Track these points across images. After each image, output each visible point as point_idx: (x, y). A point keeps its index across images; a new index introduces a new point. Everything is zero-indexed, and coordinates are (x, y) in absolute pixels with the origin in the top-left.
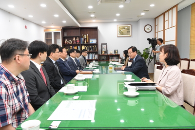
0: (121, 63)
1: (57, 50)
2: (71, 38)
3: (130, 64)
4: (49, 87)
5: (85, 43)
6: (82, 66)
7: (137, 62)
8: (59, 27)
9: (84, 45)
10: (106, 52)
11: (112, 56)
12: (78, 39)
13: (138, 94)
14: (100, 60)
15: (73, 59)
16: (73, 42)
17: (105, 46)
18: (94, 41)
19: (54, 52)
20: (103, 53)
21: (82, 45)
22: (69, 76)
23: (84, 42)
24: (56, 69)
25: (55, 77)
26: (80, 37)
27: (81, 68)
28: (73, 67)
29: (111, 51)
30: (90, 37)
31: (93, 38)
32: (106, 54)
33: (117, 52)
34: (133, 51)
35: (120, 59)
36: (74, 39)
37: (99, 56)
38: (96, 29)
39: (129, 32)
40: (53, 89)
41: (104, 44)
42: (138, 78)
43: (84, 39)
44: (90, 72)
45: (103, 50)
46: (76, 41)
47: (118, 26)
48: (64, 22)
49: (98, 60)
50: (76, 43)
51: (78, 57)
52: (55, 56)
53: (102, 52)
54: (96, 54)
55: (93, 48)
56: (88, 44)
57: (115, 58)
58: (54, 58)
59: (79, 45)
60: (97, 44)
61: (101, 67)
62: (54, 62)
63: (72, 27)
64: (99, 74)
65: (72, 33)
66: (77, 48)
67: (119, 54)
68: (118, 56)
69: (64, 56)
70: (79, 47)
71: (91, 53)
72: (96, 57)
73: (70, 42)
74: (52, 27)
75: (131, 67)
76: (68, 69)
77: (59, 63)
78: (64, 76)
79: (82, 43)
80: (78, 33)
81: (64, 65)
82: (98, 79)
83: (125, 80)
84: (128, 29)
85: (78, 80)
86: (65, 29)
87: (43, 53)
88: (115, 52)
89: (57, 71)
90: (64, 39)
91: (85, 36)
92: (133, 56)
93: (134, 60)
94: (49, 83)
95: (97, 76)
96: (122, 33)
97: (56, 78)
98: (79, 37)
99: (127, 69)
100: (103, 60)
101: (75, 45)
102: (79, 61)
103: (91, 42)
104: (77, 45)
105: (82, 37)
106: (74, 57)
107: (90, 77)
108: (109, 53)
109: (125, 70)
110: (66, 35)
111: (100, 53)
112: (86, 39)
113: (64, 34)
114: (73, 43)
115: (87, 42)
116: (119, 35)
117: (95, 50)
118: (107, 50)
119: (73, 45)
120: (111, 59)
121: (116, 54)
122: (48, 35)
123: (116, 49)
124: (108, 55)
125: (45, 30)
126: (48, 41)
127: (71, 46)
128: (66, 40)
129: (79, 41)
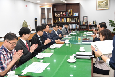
2: (59, 12)
5: (70, 16)
10: (87, 22)
11: (91, 26)
12: (64, 13)
15: (55, 31)
16: (61, 15)
17: (86, 17)
18: (76, 14)
20: (84, 23)
23: (69, 15)
26: (66, 11)
29: (90, 22)
30: (73, 11)
31: (76, 12)
32: (86, 24)
33: (96, 23)
36: (62, 13)
37: (80, 26)
38: (78, 4)
39: (106, 5)
41: (85, 16)
43: (69, 13)
45: (84, 21)
46: (63, 14)
48: (53, 1)
49: (80, 29)
50: (63, 16)
56: (72, 17)
57: (93, 27)
60: (79, 17)
61: (82, 34)
62: (39, 37)
63: (60, 3)
68: (96, 26)
69: (47, 30)
70: (65, 19)
71: (74, 23)
72: (78, 26)
73: (59, 15)
79: (67, 16)
80: (64, 8)
81: (47, 37)
84: (106, 3)
86: (54, 6)
90: (54, 13)
91: (70, 10)
100: (84, 29)
103: (74, 15)
104: (63, 18)
107: (60, 46)
110: (55, 10)
112: (71, 12)
114: (60, 16)
115: (71, 15)
116: (98, 8)
117: (77, 21)
118: (87, 21)
119: (61, 18)
120: (90, 28)
121: (95, 24)
122: (43, 10)
123: (95, 20)
124: (88, 25)
125: (40, 7)
126: (43, 15)
127: (59, 19)
128: (56, 14)
129: (65, 15)
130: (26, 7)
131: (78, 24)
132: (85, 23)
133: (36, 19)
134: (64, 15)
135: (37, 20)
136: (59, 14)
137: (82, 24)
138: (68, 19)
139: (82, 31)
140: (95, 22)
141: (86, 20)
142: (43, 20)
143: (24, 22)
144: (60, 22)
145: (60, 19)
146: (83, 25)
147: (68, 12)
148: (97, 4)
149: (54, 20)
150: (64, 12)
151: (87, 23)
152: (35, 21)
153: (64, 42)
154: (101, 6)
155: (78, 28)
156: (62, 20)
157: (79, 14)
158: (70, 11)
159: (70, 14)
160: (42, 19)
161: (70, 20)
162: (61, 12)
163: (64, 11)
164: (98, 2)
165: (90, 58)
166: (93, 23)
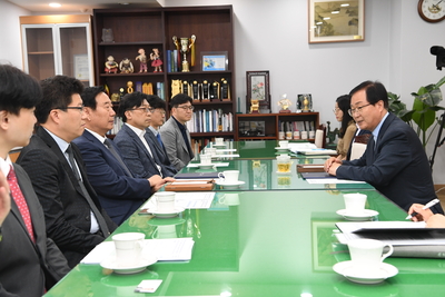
0: (324, 146)
1: (77, 100)
2: (129, 50)
3: (359, 150)
4: (42, 246)
5: (185, 70)
6: (172, 160)
7: (387, 142)
8: (80, 7)
9: (181, 77)
10: (266, 103)
11: (288, 119)
12: (155, 55)
13: (391, 271)
14: (242, 135)
15: (140, 133)
16: (137, 65)
17: (262, 79)
18: (218, 63)
19: (64, 108)
20: (255, 106)
21: (171, 77)
22: (123, 201)
23: (180, 67)
24: (72, 173)
25: (68, 203)
26: (166, 47)
27: (170, 169)
28: (138, 164)
29: (284, 102)
30: (203, 48)
31: (215, 51)
32: (266, 112)
33: (310, 105)
34: (372, 100)
35: (319, 133)
36: (142, 55)
37: (238, 119)
38: (225, 13)
39: (354, 22)
40: (59, 254)
41: (258, 73)
42: (391, 205)
43: (181, 55)
44: (203, 183)
46: (149, 62)
49: (237, 135)
50: (151, 68)
51: (157, 125)
52: (67, 124)
53: (249, 105)
54: (225, 112)
55: (217, 92)
56: (196, 75)
57: (299, 125)
58: (64, 130)
59: (159, 78)
60: (229, 74)
61: (244, 163)
62: (64, 146)
63: (131, 6)
64: (237, 189)
65: (134, 33)
66: (155, 90)
67: (314, 109)
68: (312, 119)
69: (103, 121)
70: (159, 85)
71: (209, 107)
72: (228, 123)
73: (127, 67)
74: (54, 5)
75: (362, 162)
76: (119, 171)
77: (85, 149)
78: (103, 202)
79: (172, 69)
80: (156, 32)
81: (103, 156)
82: (234, 209)
83: (341, 213)
84: (352, 12)
85: (156, 217)
86: (101, 18)
87: (17, 113)
88: (300, 105)
89: (75, 180)
90: (101, 53)
91: (184, 41)
92: (369, 119)
93: (376, 133)
94: (42, 232)
95: (231, 199)
96: (327, 30)
97: (72, 210)
98: (159, 47)
99: (349, 171)
100: (254, 136)
101: (145, 79)
102: (163, 139)
103: (205, 67)
104: (152, 79)
105: (171, 47)
106: (141, 127)
107: (202, 201)
108: (276, 109)
109: (339, 175)
110: (108, 38)
111: (243, 109)
112: (188, 53)
113: (100, 35)
115: (190, 67)
116: (316, 35)
117: (223, 94)
118: (268, 96)
119: (139, 79)
120: (285, 131)
121: (306, 110)
122: (37, 38)
123: (304, 92)
124: (274, 116)
125: (23, 20)
126: (38, 62)
127: (130, 83)
128: (111, 59)
129: (160, 63)
131: (227, 108)
134: (157, 66)
136: (127, 61)
138: (176, 84)
140: (306, 102)
141: (262, 91)
145: (134, 87)
147: (176, 53)
150: (156, 51)
151: (269, 107)
154: (330, 26)
155: (225, 129)
156: (147, 89)
158: (184, 48)
159: (185, 63)
161: (185, 91)
162: (141, 51)
164: (317, 6)
166: (295, 104)
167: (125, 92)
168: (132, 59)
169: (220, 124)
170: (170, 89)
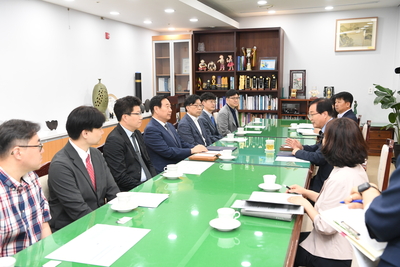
1: (137, 109)
2: (213, 56)
5: (249, 69)
8: (186, 30)
9: (246, 73)
10: (303, 91)
12: (230, 59)
14: (283, 112)
15: (193, 118)
16: (218, 65)
17: (300, 76)
18: (268, 65)
19: (129, 114)
20: (293, 94)
21: (239, 74)
23: (245, 68)
25: (129, 165)
26: (236, 54)
29: (314, 92)
30: (260, 55)
31: (269, 57)
32: (302, 98)
34: (320, 111)
36: (221, 59)
37: (282, 102)
38: (275, 33)
39: (368, 37)
41: (298, 71)
43: (246, 59)
45: (295, 88)
46: (226, 64)
47: (339, 23)
49: (281, 113)
50: (227, 68)
53: (290, 92)
54: (273, 97)
55: (268, 83)
56: (255, 73)
58: (129, 125)
59: (231, 74)
60: (276, 73)
61: (285, 129)
62: (129, 134)
63: (216, 28)
65: (217, 45)
66: (229, 81)
69: (165, 114)
70: (232, 79)
71: (262, 94)
72: (275, 104)
73: (212, 66)
74: (171, 29)
79: (240, 68)
84: (369, 30)
86: (199, 36)
87: (91, 131)
88: (325, 94)
90: (197, 58)
91: (249, 51)
92: (317, 122)
93: (323, 130)
96: (348, 42)
100: (292, 114)
101: (223, 75)
103: (262, 67)
104: (227, 74)
105: (239, 53)
108: (309, 96)
109: (297, 156)
110: (202, 48)
112: (251, 58)
113: (197, 46)
114: (218, 68)
115: (252, 68)
116: (341, 45)
117: (273, 86)
118: (305, 87)
119: (219, 74)
122: (161, 48)
123: (329, 85)
124: (306, 102)
125: (154, 38)
126: (161, 63)
127: (214, 77)
128: (202, 61)
129: (232, 64)
130: (107, 38)
131: (274, 95)
132: (298, 92)
133: (138, 76)
134: (231, 66)
135: (143, 81)
136: (212, 63)
137: (286, 95)
138: (242, 78)
139: (286, 119)
140: (329, 92)
141: (301, 83)
142: (162, 82)
143: (96, 86)
144: (216, 88)
145: (216, 79)
146: (291, 99)
147: (243, 58)
148: (339, 33)
149: (198, 82)
150: (230, 57)
151: (305, 94)
152: (136, 83)
153: (217, 156)
154: (351, 40)
155: (272, 108)
156: (224, 81)
157: (277, 65)
158: (249, 55)
159: (249, 64)
160: (158, 77)
161: (248, 83)
162: (221, 57)
163: (230, 54)
164: (342, 26)
165: (290, 217)
166: (323, 93)
167: (211, 83)
168: (215, 62)
169: (270, 104)
170: (238, 81)
